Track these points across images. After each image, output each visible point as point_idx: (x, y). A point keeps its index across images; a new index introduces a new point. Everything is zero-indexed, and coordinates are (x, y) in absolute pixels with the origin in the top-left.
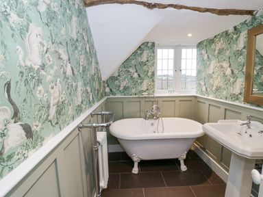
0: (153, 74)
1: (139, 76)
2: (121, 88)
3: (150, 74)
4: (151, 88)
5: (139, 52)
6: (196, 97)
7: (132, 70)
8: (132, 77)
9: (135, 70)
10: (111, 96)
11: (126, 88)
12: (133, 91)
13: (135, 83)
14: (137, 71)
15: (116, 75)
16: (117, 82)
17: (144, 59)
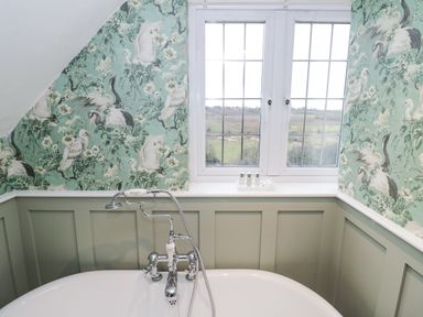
0: (182, 115)
1: (129, 119)
2: (66, 164)
3: (168, 113)
4: (174, 164)
5: (124, 26)
6: (336, 199)
7: (101, 98)
8: (100, 124)
9: (112, 99)
10: (33, 192)
11: (82, 165)
12: (110, 173)
13: (115, 145)
14: (118, 103)
15: (43, 114)
16: (47, 143)
17: (146, 56)
